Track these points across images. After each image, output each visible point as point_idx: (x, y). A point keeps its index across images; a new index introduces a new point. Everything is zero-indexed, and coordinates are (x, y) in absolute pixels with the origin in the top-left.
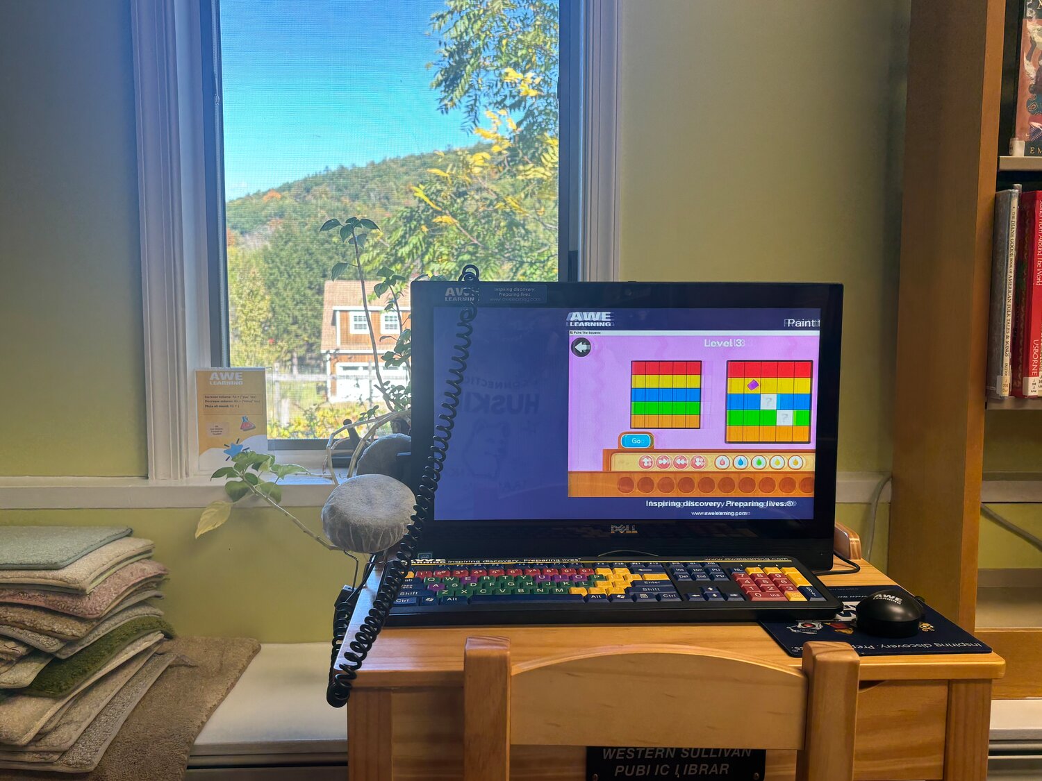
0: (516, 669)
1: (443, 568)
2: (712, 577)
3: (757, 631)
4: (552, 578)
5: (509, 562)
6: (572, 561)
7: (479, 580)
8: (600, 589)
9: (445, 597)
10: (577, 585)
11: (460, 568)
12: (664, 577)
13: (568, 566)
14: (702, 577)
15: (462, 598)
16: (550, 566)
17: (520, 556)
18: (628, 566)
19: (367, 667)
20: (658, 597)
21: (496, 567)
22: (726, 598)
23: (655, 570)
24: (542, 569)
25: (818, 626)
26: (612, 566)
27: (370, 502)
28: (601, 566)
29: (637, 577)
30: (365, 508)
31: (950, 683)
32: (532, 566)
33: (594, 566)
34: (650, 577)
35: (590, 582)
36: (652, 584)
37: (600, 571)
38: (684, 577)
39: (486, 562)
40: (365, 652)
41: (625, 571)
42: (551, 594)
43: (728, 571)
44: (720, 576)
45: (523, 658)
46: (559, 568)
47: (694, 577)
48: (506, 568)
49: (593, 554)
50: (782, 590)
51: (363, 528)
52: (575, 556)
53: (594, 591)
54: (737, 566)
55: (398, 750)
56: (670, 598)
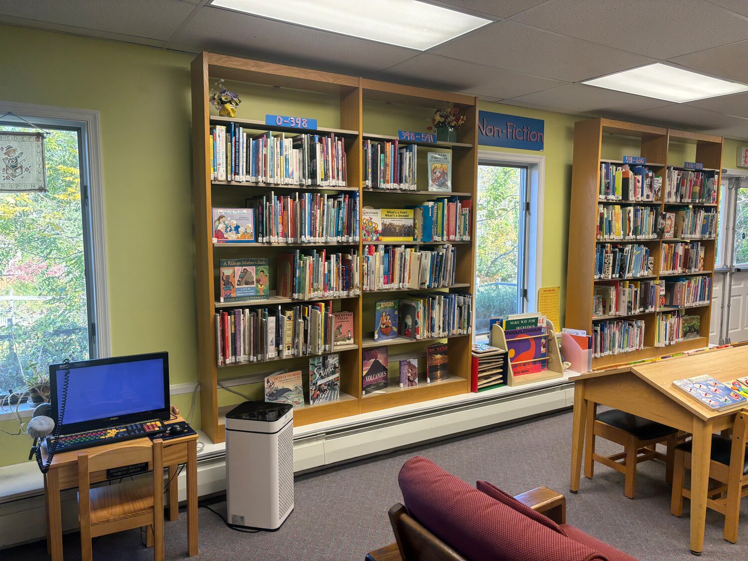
0: (89, 457)
1: (64, 438)
2: (137, 428)
3: (147, 438)
4: (95, 435)
5: (82, 433)
6: (100, 430)
7: (75, 439)
8: (108, 436)
9: (67, 445)
10: (102, 436)
11: (68, 437)
12: (125, 430)
13: (99, 431)
14: (135, 428)
15: (71, 444)
16: (94, 432)
17: (85, 431)
18: (116, 428)
19: (52, 463)
20: (123, 435)
21: (79, 435)
22: (140, 432)
23: (123, 428)
24: (92, 433)
25: (161, 435)
26: (111, 429)
27: (41, 424)
28: (108, 430)
29: (118, 431)
30: (41, 426)
31: (188, 442)
32: (89, 433)
33: (106, 430)
34: (121, 430)
35: (105, 434)
36: (122, 432)
37: (108, 431)
38: (130, 429)
39: (76, 434)
40: (51, 460)
41: (115, 430)
42: (95, 439)
43: (141, 425)
44: (139, 427)
45: (91, 454)
46: (97, 432)
47: (133, 428)
48: (82, 435)
49: (106, 427)
50: (154, 428)
51: (41, 431)
52: (100, 428)
53: (106, 437)
54: (144, 423)
55: (60, 481)
56: (126, 435)
